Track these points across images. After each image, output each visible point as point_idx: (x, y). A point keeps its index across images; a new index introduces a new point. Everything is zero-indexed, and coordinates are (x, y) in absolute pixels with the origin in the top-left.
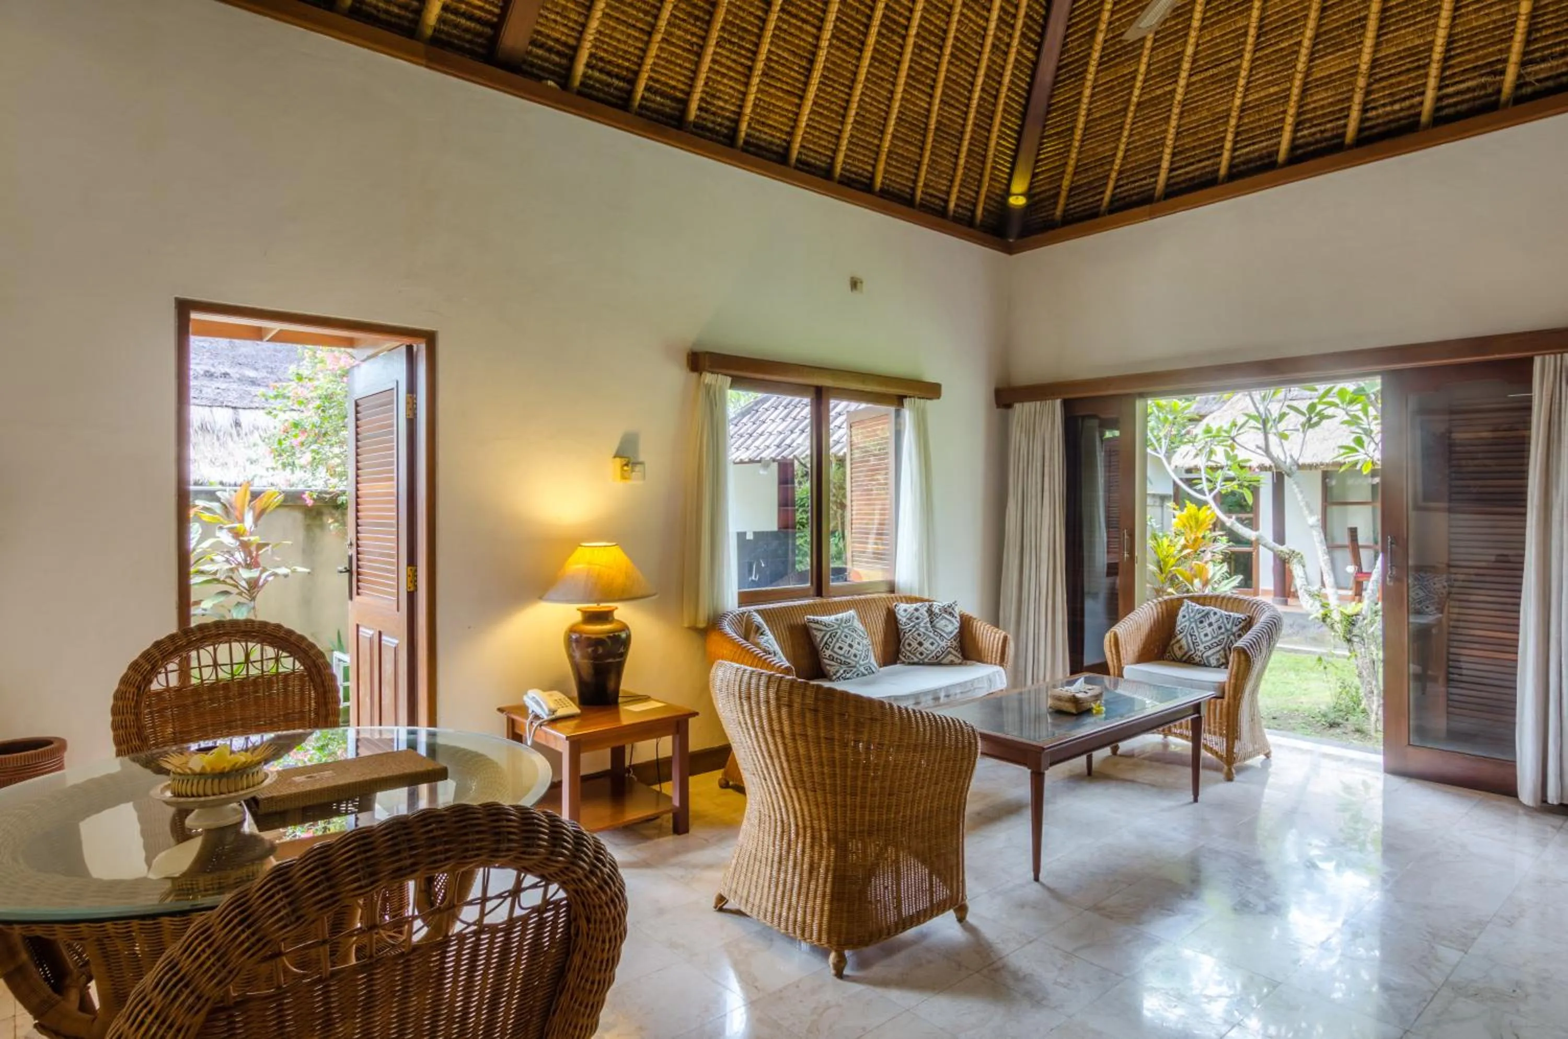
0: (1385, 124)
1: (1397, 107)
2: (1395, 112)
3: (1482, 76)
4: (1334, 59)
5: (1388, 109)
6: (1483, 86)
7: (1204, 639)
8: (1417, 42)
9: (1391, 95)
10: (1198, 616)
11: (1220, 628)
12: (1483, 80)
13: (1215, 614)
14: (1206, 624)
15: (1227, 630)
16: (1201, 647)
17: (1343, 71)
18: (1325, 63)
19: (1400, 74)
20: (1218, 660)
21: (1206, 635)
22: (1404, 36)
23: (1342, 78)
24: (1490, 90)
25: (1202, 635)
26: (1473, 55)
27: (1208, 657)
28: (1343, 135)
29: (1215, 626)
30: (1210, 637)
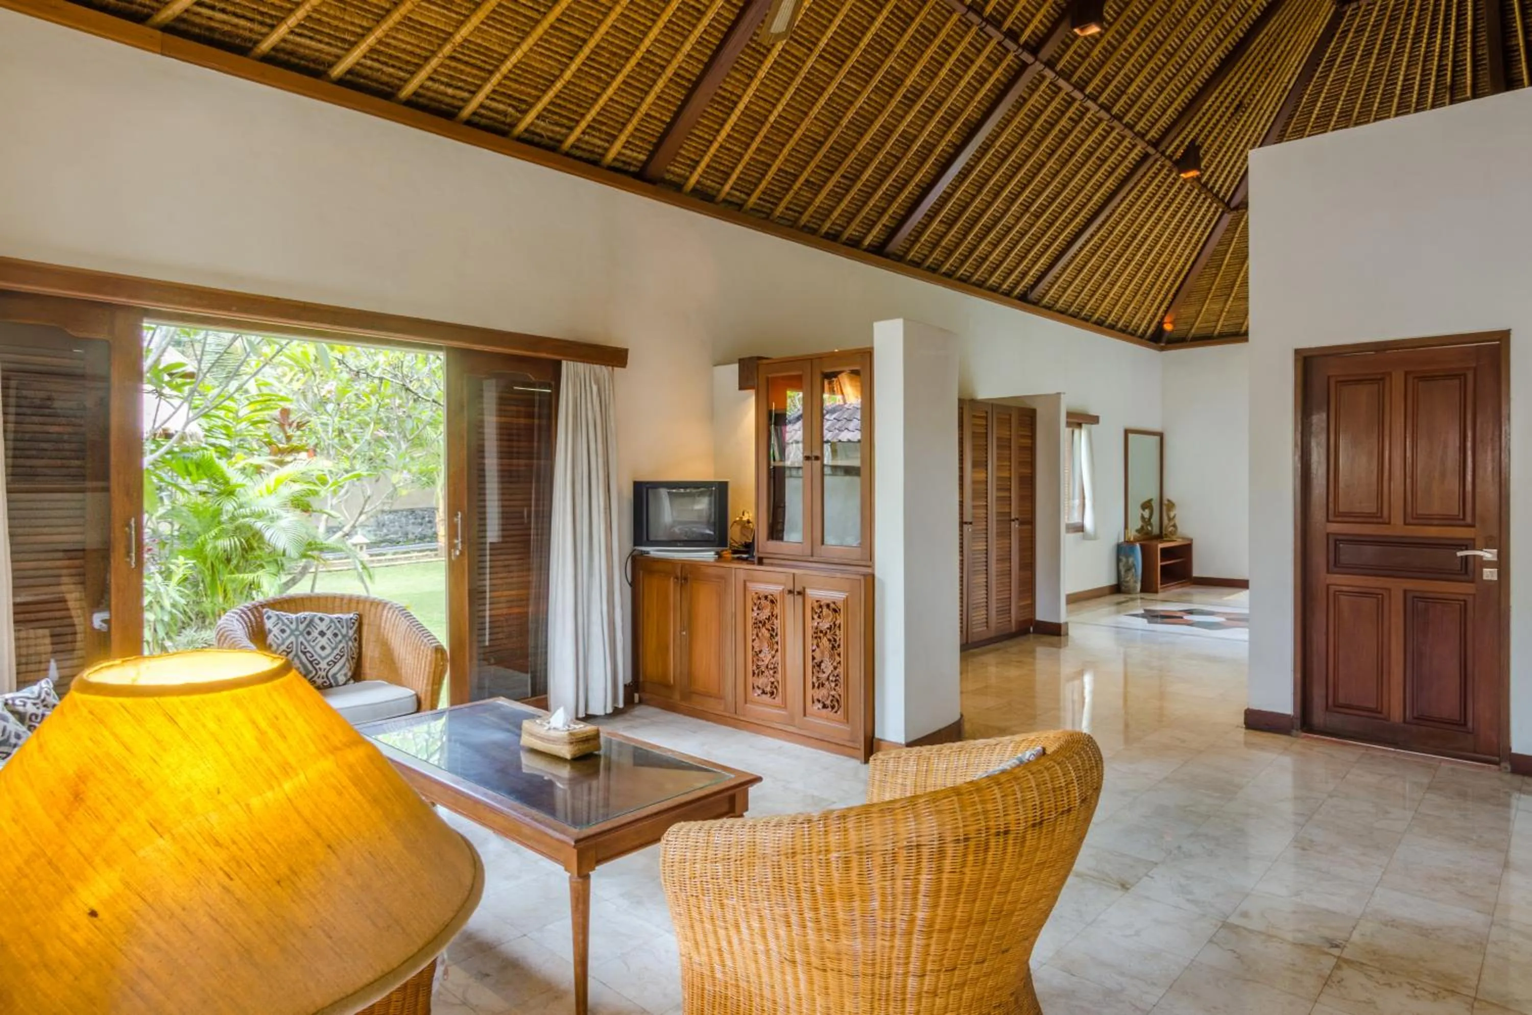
0: (431, 99)
1: (450, 91)
2: (446, 94)
3: (510, 105)
4: (436, 12)
5: (442, 88)
6: (505, 114)
7: (323, 653)
8: (496, 48)
9: (451, 77)
10: (302, 627)
11: (336, 635)
12: (510, 110)
13: (321, 619)
14: (315, 633)
15: (344, 636)
16: (323, 665)
17: (435, 28)
18: (428, 9)
19: (466, 63)
20: (345, 675)
21: (323, 648)
22: (491, 34)
23: (429, 34)
24: (508, 120)
25: (318, 649)
26: (517, 86)
27: (334, 676)
28: (399, 88)
29: (329, 634)
30: (328, 651)
